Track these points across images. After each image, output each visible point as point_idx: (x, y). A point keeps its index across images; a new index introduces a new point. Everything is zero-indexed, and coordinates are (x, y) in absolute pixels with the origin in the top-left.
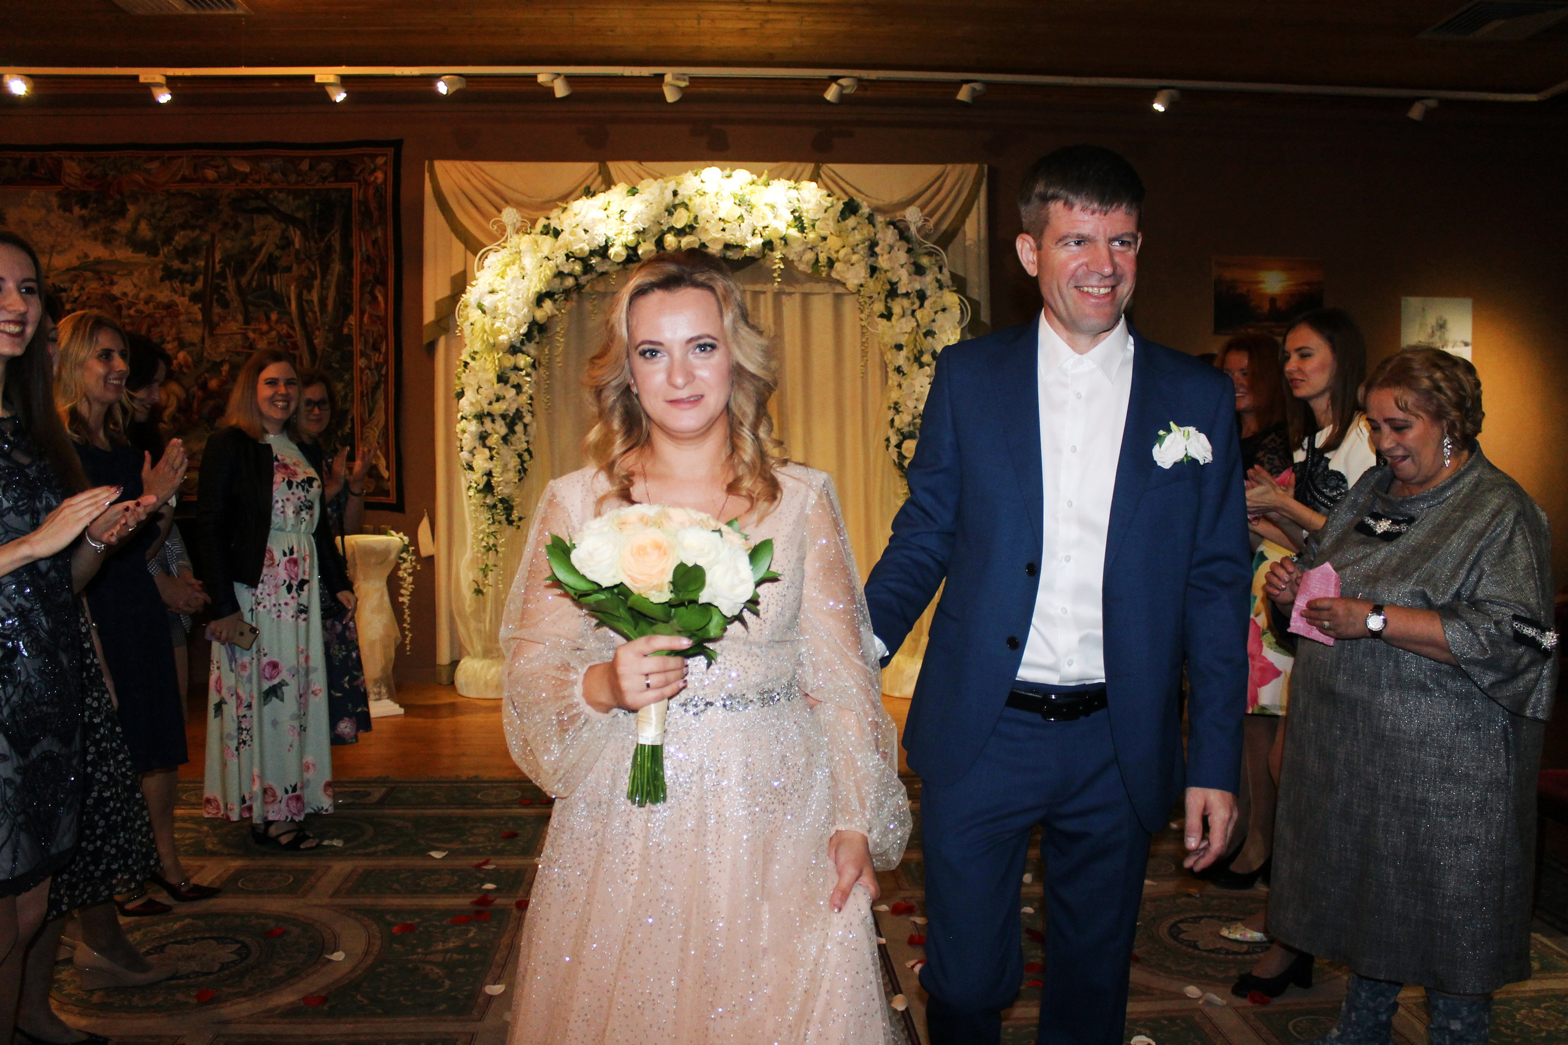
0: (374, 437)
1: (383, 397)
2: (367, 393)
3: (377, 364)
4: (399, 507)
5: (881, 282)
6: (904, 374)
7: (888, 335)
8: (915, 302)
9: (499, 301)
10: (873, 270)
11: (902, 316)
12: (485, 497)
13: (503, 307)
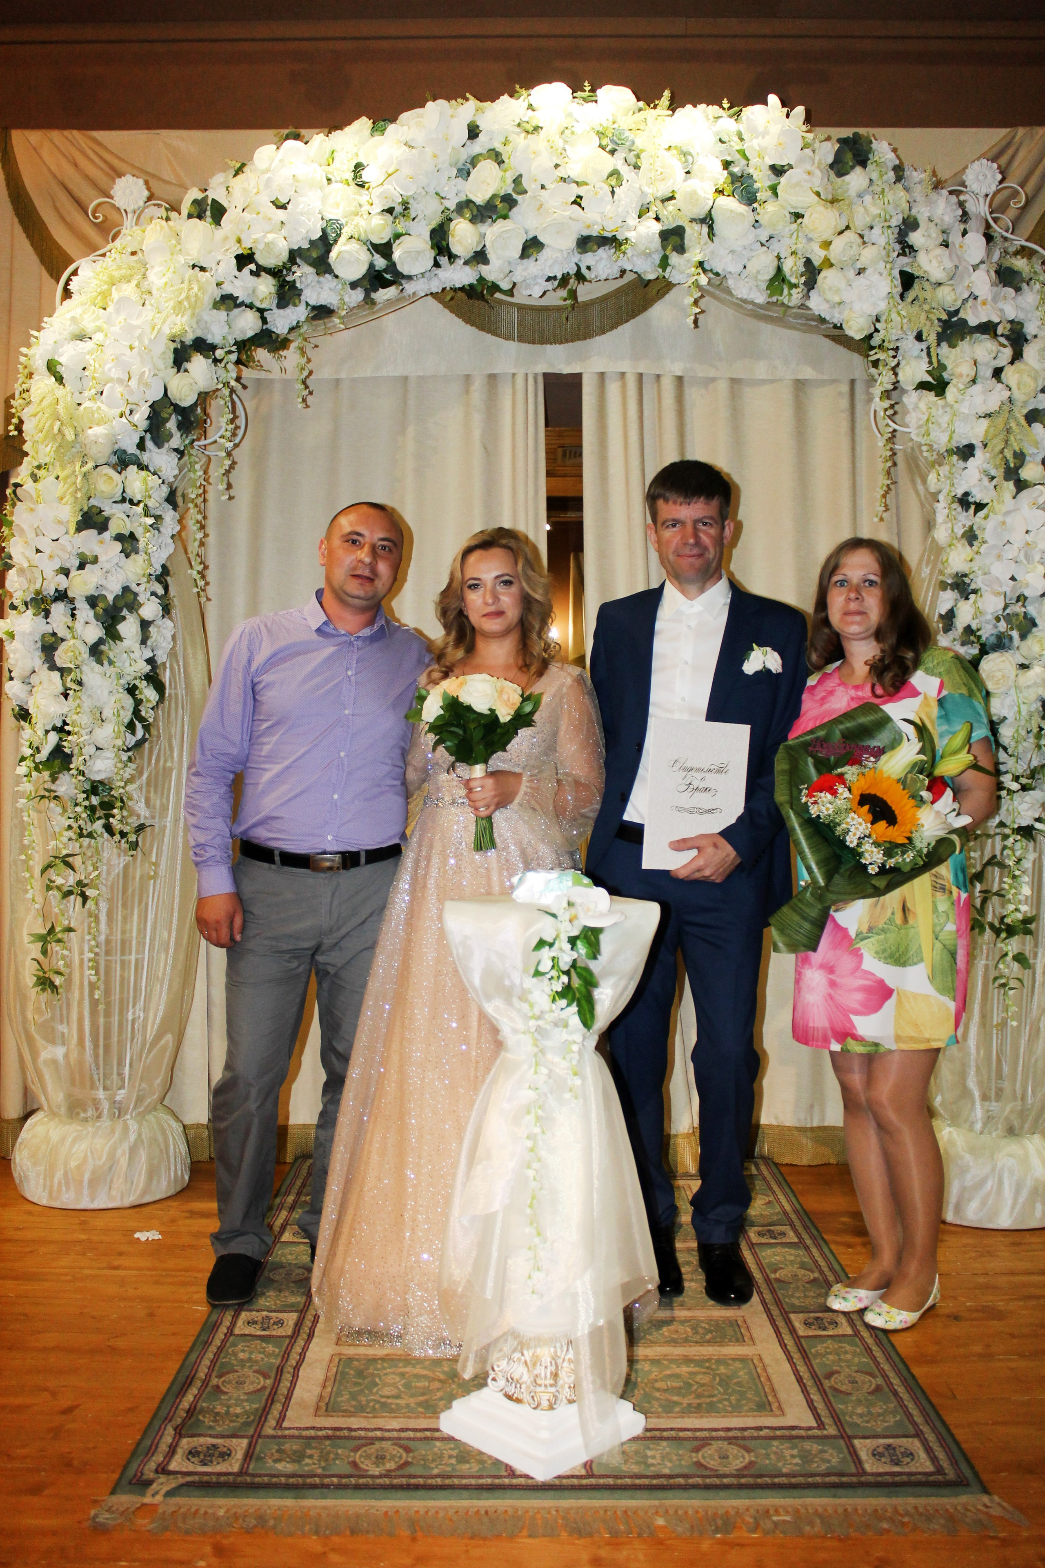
5: (926, 307)
6: (980, 507)
7: (939, 425)
8: (1004, 346)
9: (90, 353)
10: (908, 280)
11: (974, 381)
12: (54, 779)
13: (97, 366)
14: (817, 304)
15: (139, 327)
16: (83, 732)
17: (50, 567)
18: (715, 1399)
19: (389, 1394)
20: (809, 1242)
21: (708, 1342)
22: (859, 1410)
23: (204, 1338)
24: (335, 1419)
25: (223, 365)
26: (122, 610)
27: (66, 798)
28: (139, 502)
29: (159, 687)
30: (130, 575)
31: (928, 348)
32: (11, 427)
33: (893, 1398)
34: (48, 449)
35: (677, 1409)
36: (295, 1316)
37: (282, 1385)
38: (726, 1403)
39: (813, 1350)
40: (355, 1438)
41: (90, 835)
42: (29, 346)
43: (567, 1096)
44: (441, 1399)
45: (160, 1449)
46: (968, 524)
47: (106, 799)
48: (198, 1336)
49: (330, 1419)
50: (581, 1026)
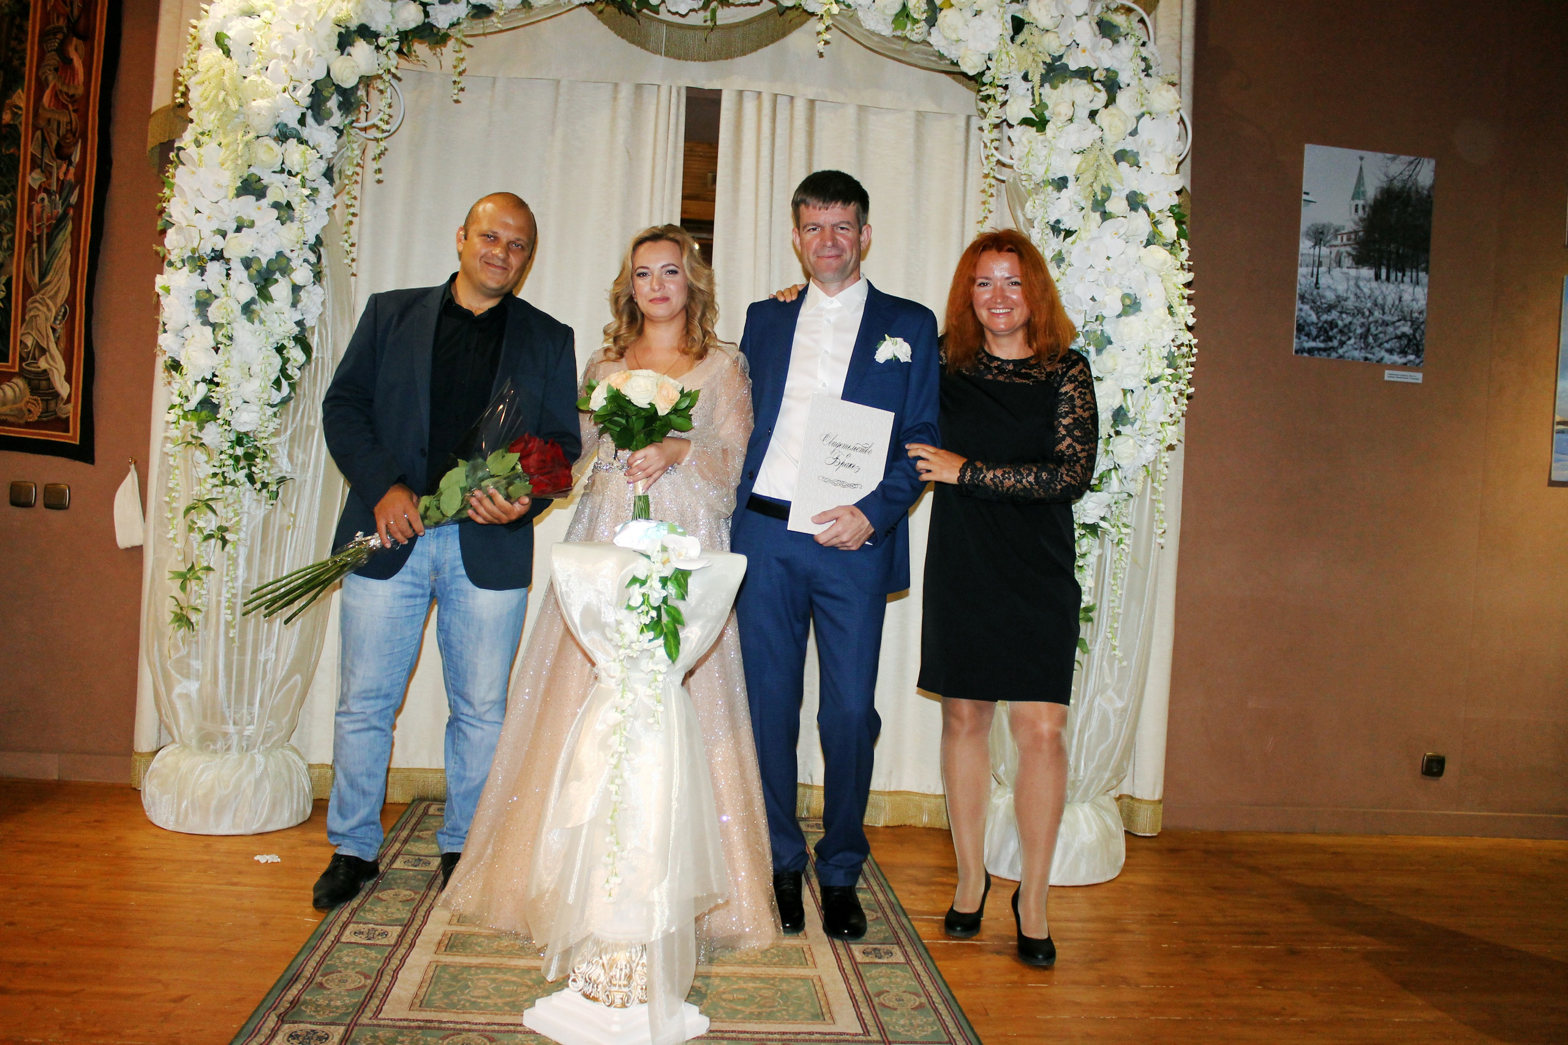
0: (47, 319)
1: (69, 246)
2: (40, 237)
3: (62, 184)
4: (84, 452)
5: (1033, 50)
6: (1069, 233)
7: (1038, 157)
8: (1099, 91)
9: (258, 29)
10: (1018, 25)
11: (1071, 120)
12: (201, 428)
13: (264, 42)
14: (936, 39)
15: (305, 8)
16: (231, 385)
17: (208, 228)
18: (775, 1009)
19: (480, 995)
20: (876, 888)
21: (775, 964)
22: (902, 1022)
23: (313, 943)
24: (428, 1013)
25: (385, 52)
26: (275, 274)
27: (212, 447)
28: (298, 173)
29: (307, 349)
30: (285, 241)
31: (1033, 88)
32: (178, 95)
33: (932, 1011)
34: (212, 117)
35: (740, 1016)
36: (399, 929)
37: (381, 984)
38: (784, 1012)
39: (868, 974)
40: (444, 1029)
41: (233, 483)
42: (199, 18)
43: (651, 721)
44: (526, 1000)
45: (262, 1032)
46: (1057, 248)
47: (251, 451)
48: (307, 943)
49: (423, 1013)
50: (667, 657)
